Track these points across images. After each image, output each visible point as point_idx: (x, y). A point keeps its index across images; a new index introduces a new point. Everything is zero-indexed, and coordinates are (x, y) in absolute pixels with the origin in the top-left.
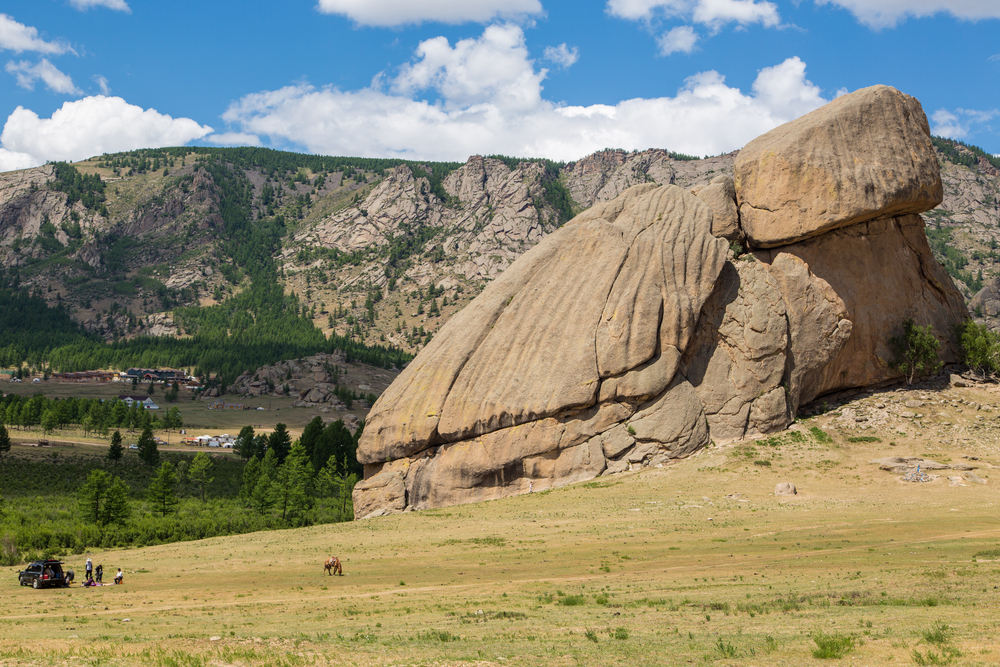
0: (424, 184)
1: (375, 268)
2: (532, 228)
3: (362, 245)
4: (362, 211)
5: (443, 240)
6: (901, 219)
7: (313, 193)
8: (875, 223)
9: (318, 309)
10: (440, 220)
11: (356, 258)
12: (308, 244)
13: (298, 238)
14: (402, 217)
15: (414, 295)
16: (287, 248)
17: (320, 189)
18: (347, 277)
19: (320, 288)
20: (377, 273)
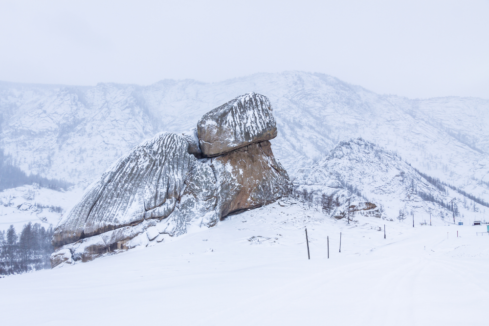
0: (75, 97)
1: (51, 140)
2: (130, 118)
3: (45, 128)
4: (44, 111)
5: (85, 124)
6: (261, 143)
7: (18, 102)
8: (251, 146)
9: (23, 160)
10: (84, 115)
11: (41, 134)
12: (16, 128)
13: (11, 125)
14: (65, 114)
15: (71, 152)
16: (5, 130)
17: (21, 99)
18: (37, 143)
19: (23, 150)
20: (52, 142)
